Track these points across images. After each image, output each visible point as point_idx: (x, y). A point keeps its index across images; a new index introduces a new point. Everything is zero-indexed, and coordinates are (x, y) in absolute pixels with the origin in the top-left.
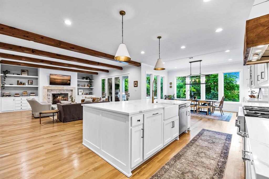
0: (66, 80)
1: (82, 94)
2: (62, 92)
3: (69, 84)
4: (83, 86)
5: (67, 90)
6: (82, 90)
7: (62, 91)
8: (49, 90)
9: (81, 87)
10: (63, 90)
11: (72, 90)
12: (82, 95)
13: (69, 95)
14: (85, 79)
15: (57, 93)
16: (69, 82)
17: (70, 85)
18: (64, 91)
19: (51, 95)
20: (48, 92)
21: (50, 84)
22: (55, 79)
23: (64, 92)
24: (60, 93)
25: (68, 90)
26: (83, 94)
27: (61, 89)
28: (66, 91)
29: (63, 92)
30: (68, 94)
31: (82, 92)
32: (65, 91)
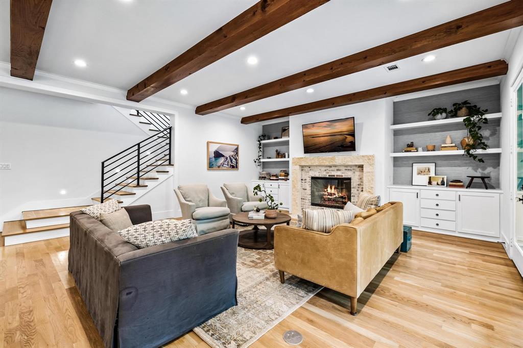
0: (341, 134)
1: (430, 183)
2: (333, 173)
3: (351, 147)
4: (431, 148)
5: (347, 167)
6: (432, 167)
7: (333, 168)
8: (306, 166)
9: (421, 153)
10: (335, 166)
11: (361, 167)
12: (430, 187)
13: (354, 184)
14: (444, 115)
15: (321, 176)
16: (350, 138)
17: (354, 150)
18: (338, 170)
19: (309, 180)
20: (303, 172)
21: (305, 152)
22: (313, 136)
23: (339, 173)
24: (327, 176)
25: (351, 166)
26: (434, 183)
27: (327, 164)
28: (343, 168)
29: (336, 174)
30: (350, 179)
31: (432, 174)
32: (341, 168)
